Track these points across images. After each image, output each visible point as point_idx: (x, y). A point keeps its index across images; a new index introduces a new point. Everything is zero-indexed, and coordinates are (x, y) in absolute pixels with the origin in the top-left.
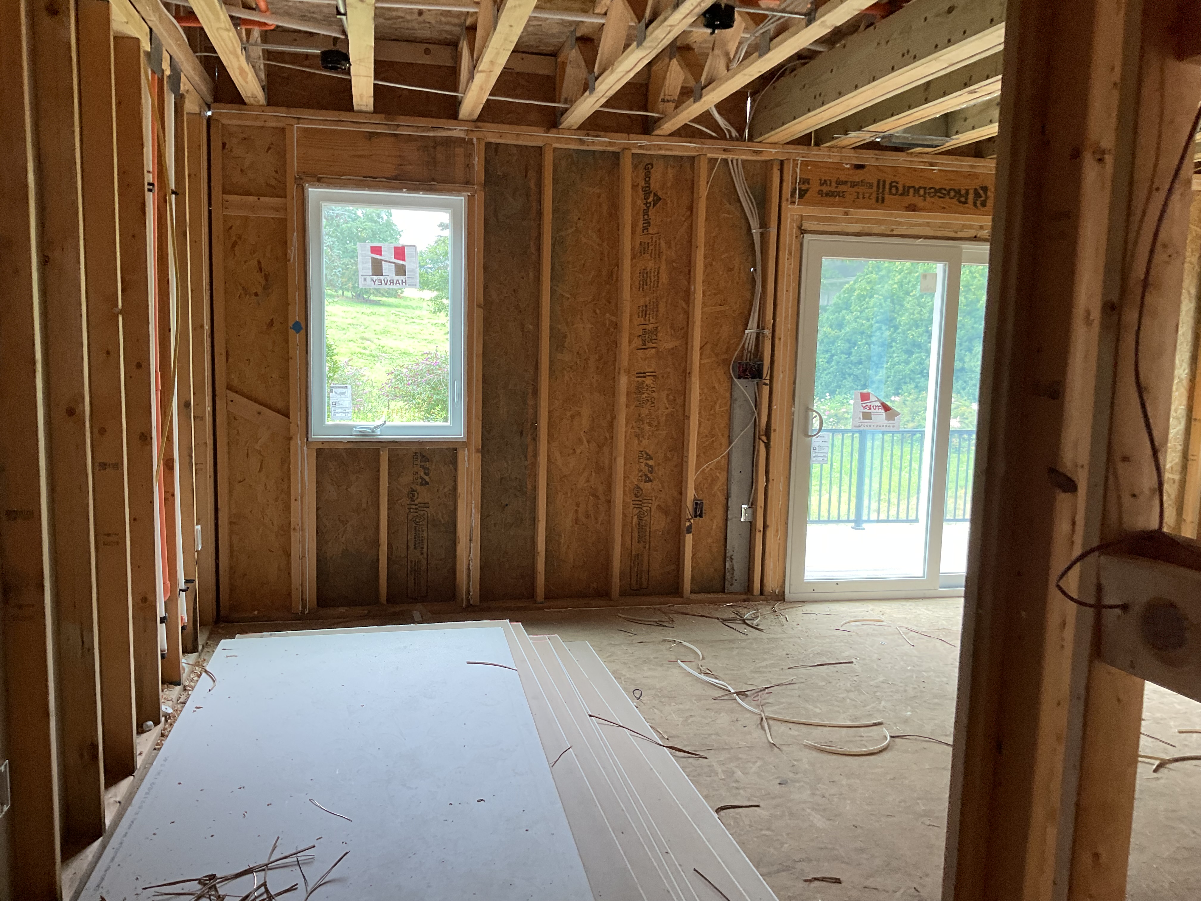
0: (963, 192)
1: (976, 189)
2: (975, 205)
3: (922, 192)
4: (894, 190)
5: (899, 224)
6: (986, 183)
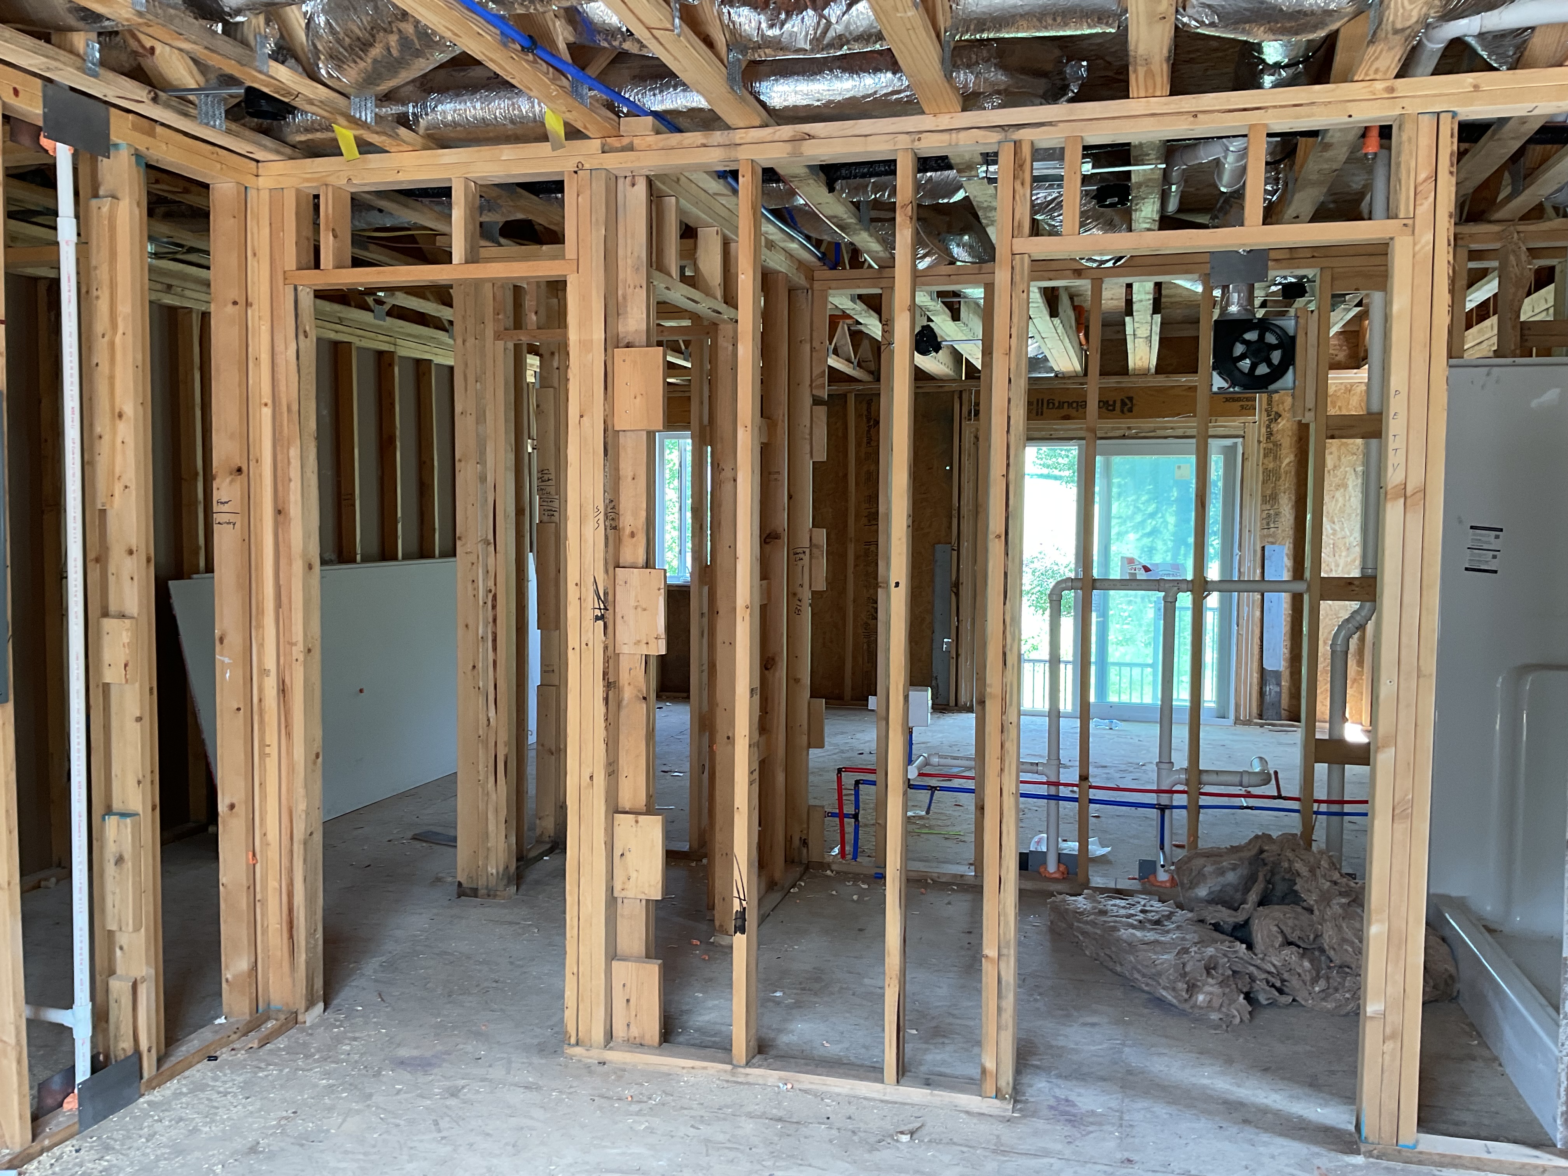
0: (1111, 403)
1: (1122, 400)
2: (1122, 412)
3: (1075, 405)
4: (1051, 405)
5: (1056, 430)
6: (1131, 395)
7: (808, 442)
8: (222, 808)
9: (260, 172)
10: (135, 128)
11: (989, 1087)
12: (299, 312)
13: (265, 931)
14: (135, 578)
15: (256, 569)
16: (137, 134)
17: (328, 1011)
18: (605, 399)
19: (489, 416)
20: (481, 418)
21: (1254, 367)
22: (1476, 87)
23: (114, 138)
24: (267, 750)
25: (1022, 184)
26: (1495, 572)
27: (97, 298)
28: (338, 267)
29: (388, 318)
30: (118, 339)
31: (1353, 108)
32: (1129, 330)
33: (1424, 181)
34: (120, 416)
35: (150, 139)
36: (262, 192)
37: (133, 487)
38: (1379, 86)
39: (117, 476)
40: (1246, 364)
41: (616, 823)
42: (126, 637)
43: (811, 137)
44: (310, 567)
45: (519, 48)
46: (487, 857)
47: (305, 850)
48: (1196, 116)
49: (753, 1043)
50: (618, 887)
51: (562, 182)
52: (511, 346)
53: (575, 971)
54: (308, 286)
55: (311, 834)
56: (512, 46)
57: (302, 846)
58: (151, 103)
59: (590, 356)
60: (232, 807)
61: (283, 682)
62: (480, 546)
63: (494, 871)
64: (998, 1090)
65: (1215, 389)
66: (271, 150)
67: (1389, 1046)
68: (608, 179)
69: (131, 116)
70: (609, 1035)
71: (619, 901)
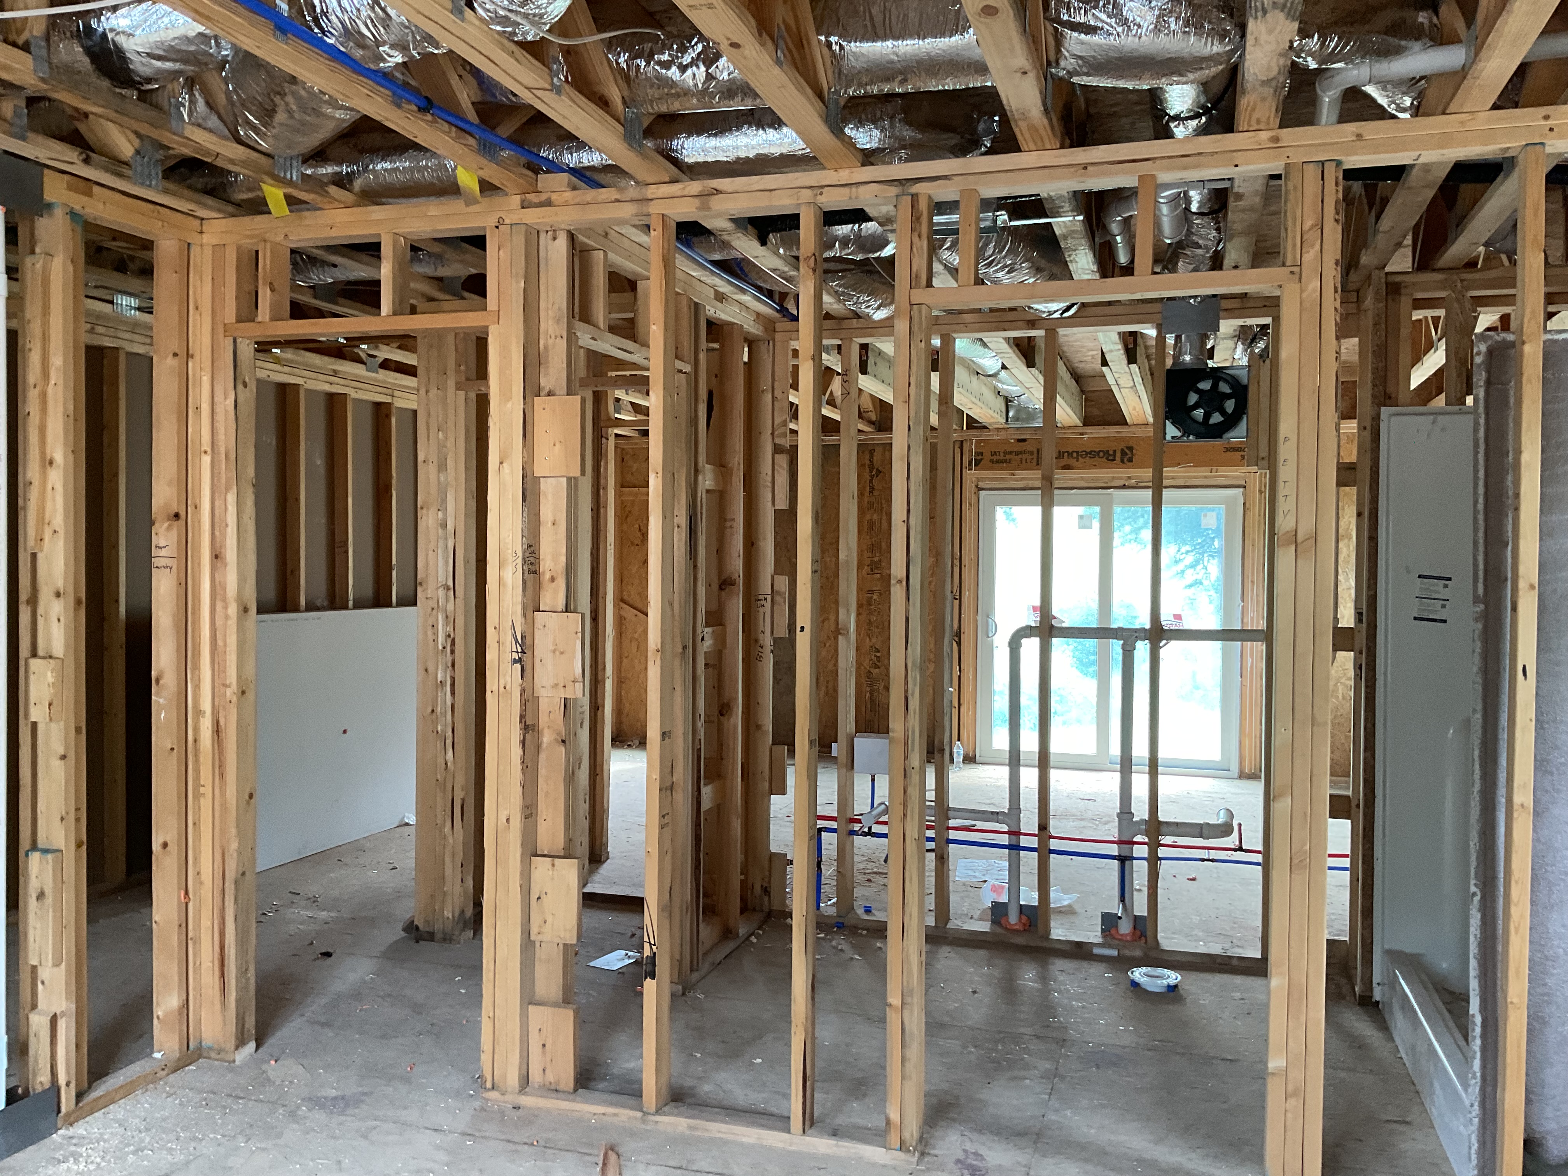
0: (1111, 453)
1: (1122, 450)
2: (1122, 461)
6: (1131, 444)
7: (769, 490)
8: (156, 846)
9: (205, 229)
10: (70, 188)
11: (894, 1139)
12: (239, 362)
13: (198, 969)
14: (62, 619)
15: (193, 613)
16: (72, 194)
17: (260, 1051)
18: (524, 446)
19: (450, 463)
20: (442, 467)
21: (1207, 416)
22: (1359, 136)
23: (48, 197)
24: (202, 790)
25: (920, 236)
26: (1445, 621)
27: (30, 350)
28: (275, 318)
29: (381, 370)
30: (50, 390)
31: (1239, 158)
32: (1111, 380)
33: (1309, 230)
34: (51, 463)
35: (86, 199)
36: (205, 247)
37: (61, 532)
38: (1264, 135)
39: (47, 521)
40: (1199, 413)
41: (533, 867)
42: (50, 678)
43: (718, 192)
44: (246, 610)
45: (415, 108)
46: (443, 902)
47: (236, 889)
48: (1085, 168)
49: (664, 1090)
50: (534, 930)
51: (484, 237)
52: (473, 395)
53: (491, 1015)
54: (248, 338)
55: (243, 874)
56: (409, 107)
57: (233, 886)
58: (82, 164)
59: (509, 405)
60: (165, 845)
61: (218, 723)
62: (441, 592)
63: (450, 916)
64: (902, 1142)
65: (1168, 437)
66: (212, 209)
67: (1292, 1102)
68: (528, 234)
69: (66, 177)
70: (525, 1080)
71: (538, 945)
